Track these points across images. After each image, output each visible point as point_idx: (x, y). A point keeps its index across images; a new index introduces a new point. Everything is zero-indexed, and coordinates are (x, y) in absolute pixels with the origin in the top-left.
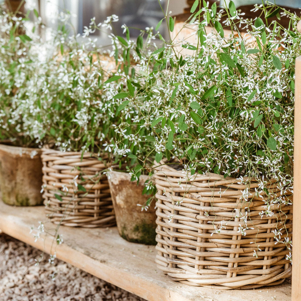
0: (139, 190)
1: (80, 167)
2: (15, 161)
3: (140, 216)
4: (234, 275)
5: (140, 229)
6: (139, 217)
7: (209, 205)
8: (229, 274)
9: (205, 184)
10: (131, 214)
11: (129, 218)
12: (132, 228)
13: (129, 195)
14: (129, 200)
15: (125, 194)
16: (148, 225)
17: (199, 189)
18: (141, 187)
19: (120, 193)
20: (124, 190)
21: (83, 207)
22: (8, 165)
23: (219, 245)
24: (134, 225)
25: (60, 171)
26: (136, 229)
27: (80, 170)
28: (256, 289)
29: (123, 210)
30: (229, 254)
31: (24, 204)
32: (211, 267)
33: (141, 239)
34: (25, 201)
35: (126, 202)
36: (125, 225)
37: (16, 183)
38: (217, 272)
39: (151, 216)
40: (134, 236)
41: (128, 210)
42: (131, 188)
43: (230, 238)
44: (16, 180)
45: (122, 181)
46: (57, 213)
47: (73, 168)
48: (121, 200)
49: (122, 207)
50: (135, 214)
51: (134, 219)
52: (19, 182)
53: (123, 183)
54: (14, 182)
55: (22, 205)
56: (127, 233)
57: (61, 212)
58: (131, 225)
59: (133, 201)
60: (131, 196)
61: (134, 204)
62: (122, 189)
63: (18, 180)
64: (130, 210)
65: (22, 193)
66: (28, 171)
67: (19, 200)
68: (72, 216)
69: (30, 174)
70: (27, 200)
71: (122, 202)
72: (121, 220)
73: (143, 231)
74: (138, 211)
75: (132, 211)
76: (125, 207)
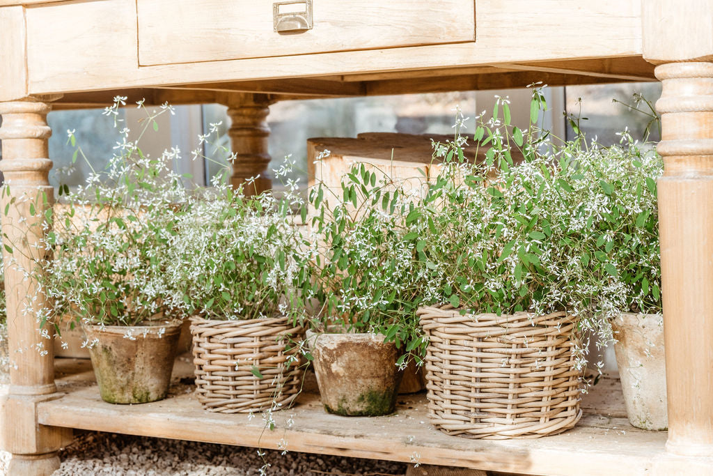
0: (365, 352)
1: (260, 337)
2: (134, 345)
3: (365, 382)
4: (548, 420)
5: (366, 399)
6: (365, 384)
7: (522, 346)
8: (542, 420)
9: (516, 324)
10: (355, 382)
11: (352, 387)
12: (355, 398)
13: (352, 359)
14: (352, 365)
15: (347, 359)
16: (375, 392)
17: (512, 330)
18: (368, 348)
19: (339, 359)
20: (346, 354)
21: (266, 386)
22: (124, 351)
23: (532, 389)
24: (358, 395)
25: (233, 345)
26: (361, 399)
27: (261, 341)
28: (561, 433)
29: (343, 378)
30: (542, 397)
31: (144, 400)
32: (523, 415)
33: (366, 410)
34: (145, 395)
35: (348, 368)
36: (344, 396)
37: (133, 374)
38: (530, 419)
39: (378, 381)
40: (358, 409)
41: (350, 377)
42: (355, 350)
43: (542, 379)
44: (134, 369)
45: (342, 344)
46: (229, 398)
47: (252, 339)
48: (340, 366)
49: (342, 375)
50: (360, 381)
51: (358, 387)
52: (138, 372)
53: (343, 346)
54: (131, 372)
55: (141, 402)
56: (348, 405)
57: (236, 396)
58: (354, 396)
59: (357, 366)
60: (355, 360)
61: (359, 369)
62: (342, 353)
63: (137, 370)
64: (354, 377)
65: (140, 385)
66: (150, 355)
67: (137, 396)
68: (253, 399)
69: (153, 359)
70: (148, 393)
71: (342, 369)
72: (339, 391)
73: (369, 401)
74: (363, 377)
75: (356, 378)
76: (346, 374)
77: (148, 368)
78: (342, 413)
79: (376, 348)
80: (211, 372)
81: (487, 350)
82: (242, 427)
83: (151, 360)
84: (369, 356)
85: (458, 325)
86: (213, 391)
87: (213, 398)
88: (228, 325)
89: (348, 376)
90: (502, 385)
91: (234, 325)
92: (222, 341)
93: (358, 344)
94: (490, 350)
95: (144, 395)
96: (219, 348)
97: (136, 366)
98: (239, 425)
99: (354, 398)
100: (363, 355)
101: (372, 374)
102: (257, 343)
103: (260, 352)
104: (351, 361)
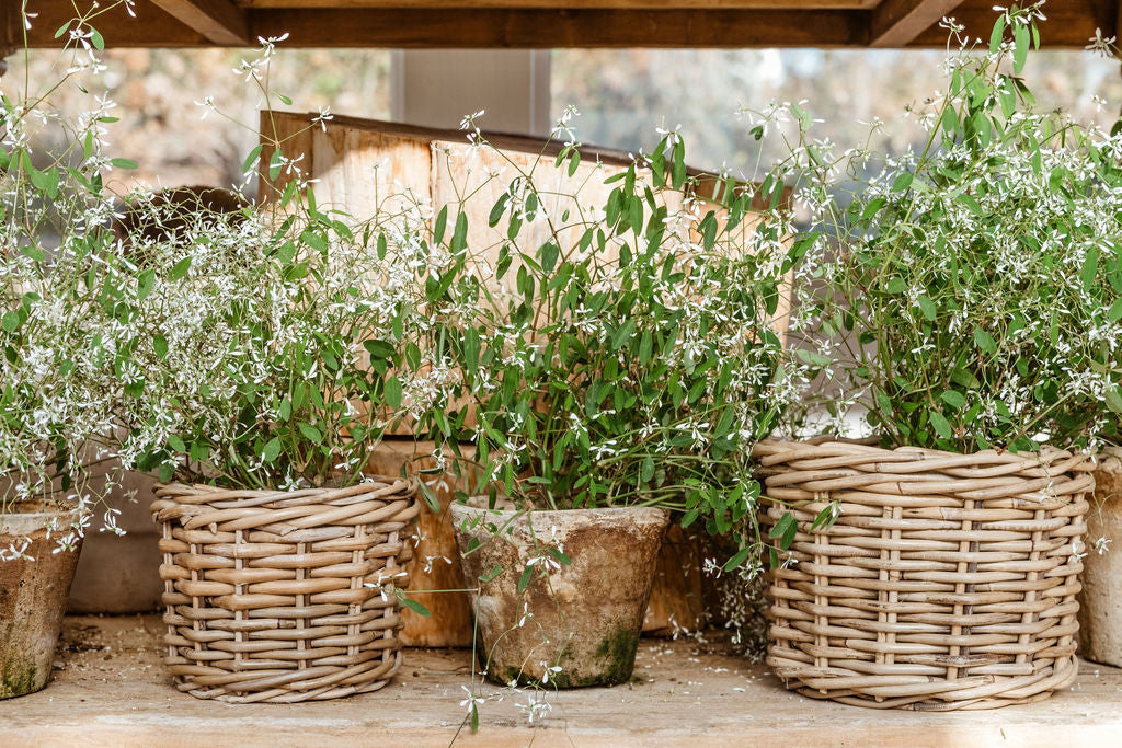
0: (621, 547)
1: (369, 525)
3: (614, 613)
5: (612, 648)
6: (613, 617)
7: (1052, 514)
10: (596, 614)
11: (588, 625)
12: (593, 649)
13: (596, 563)
14: (594, 577)
15: (585, 563)
18: (625, 539)
20: (584, 553)
24: (598, 641)
26: (604, 650)
27: (368, 534)
29: (573, 606)
33: (608, 673)
35: (586, 583)
36: (569, 645)
37: (10, 627)
40: (595, 671)
41: (587, 604)
42: (604, 544)
43: (1063, 581)
44: (12, 616)
45: (578, 531)
46: (296, 668)
47: (351, 530)
48: (568, 581)
49: (569, 599)
50: (606, 611)
51: (601, 624)
52: (20, 623)
53: (580, 536)
54: (7, 622)
55: (18, 693)
56: (576, 665)
57: (309, 662)
58: (591, 643)
59: (603, 579)
60: (601, 566)
61: (606, 585)
62: (577, 552)
63: (19, 616)
64: (593, 605)
65: (21, 653)
66: (48, 582)
67: (10, 679)
68: (346, 666)
69: (52, 589)
70: (32, 672)
71: (572, 587)
72: (559, 635)
73: (616, 652)
74: (613, 602)
75: (599, 603)
76: (580, 597)
77: (40, 611)
78: (564, 684)
79: (639, 537)
80: (247, 611)
81: (990, 525)
82: (375, 730)
83: (47, 593)
84: (627, 557)
85: (928, 477)
86: (248, 654)
87: (250, 670)
88: (307, 500)
89: (584, 602)
90: (1013, 596)
91: (320, 498)
92: (285, 538)
93: (611, 531)
94: (996, 525)
95: (26, 676)
96: (273, 554)
97: (18, 606)
98: (368, 725)
99: (591, 648)
100: (617, 554)
101: (627, 594)
102: (361, 538)
103: (366, 559)
104: (595, 567)
